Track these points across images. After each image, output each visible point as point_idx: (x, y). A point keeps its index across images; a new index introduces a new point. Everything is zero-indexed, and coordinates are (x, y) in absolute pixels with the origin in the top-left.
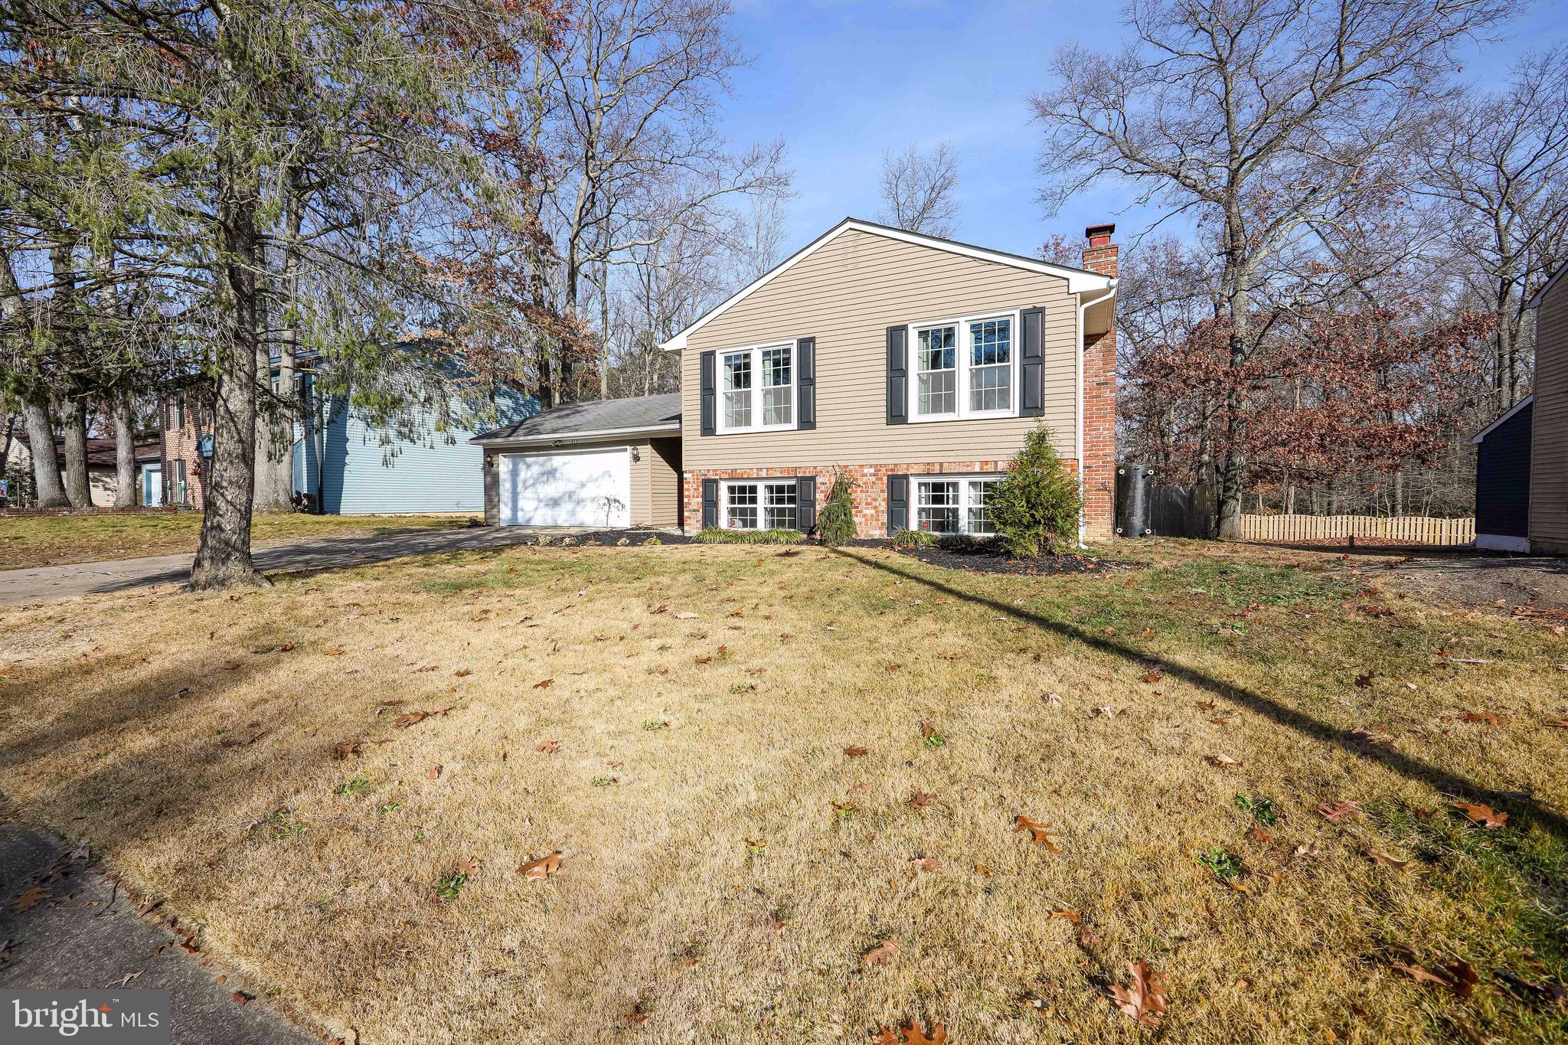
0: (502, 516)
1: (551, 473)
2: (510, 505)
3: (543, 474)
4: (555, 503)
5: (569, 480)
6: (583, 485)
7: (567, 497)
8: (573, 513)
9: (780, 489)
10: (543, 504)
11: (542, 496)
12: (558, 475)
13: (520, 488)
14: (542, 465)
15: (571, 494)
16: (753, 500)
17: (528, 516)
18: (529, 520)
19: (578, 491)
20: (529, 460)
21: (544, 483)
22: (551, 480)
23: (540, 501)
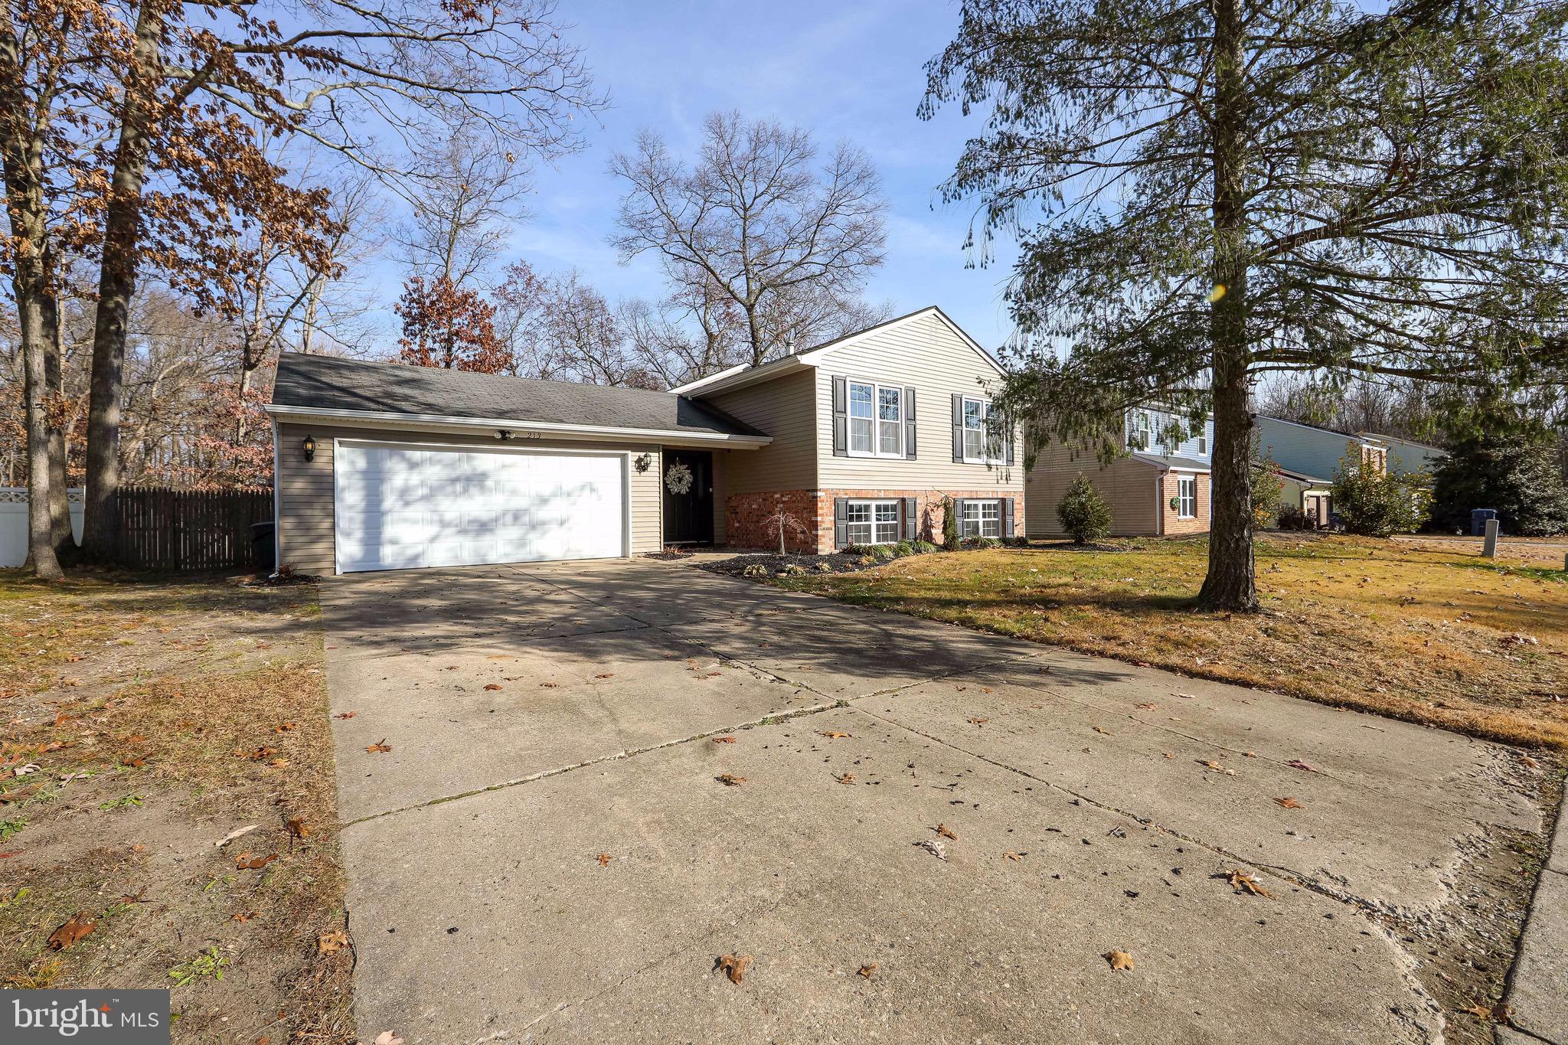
0: (340, 557)
1: (476, 481)
2: (359, 534)
3: (454, 481)
4: (483, 527)
5: (514, 492)
6: (544, 501)
7: (509, 518)
8: (522, 543)
9: (886, 508)
10: (451, 530)
11: (449, 516)
12: (489, 483)
13: (389, 502)
14: (451, 465)
15: (517, 516)
16: (867, 518)
17: (410, 552)
18: (416, 557)
19: (533, 509)
20: (416, 455)
21: (455, 495)
22: (474, 490)
23: (444, 524)
